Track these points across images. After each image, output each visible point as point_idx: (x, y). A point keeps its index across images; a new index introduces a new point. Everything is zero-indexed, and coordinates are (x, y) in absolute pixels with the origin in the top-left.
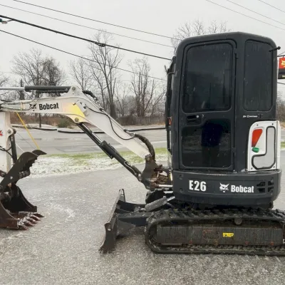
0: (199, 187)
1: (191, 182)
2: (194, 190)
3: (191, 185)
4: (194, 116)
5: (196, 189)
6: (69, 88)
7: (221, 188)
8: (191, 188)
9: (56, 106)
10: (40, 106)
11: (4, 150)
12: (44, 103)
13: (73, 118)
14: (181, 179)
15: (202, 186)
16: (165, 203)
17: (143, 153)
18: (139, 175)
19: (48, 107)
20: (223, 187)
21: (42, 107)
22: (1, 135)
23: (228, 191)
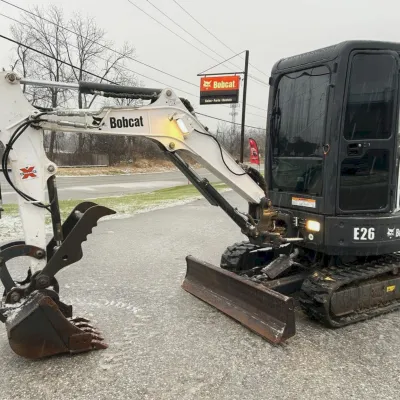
0: (366, 236)
1: (356, 229)
2: (360, 240)
3: (356, 233)
4: (355, 145)
5: (363, 238)
6: (159, 92)
7: (389, 233)
8: (356, 238)
9: (139, 122)
10: (112, 121)
11: (40, 205)
12: (118, 116)
13: (166, 143)
14: (342, 227)
15: (370, 234)
16: (291, 263)
17: (257, 194)
18: (252, 227)
19: (125, 123)
20: (390, 232)
21: (114, 123)
22: (33, 175)
23: (394, 237)
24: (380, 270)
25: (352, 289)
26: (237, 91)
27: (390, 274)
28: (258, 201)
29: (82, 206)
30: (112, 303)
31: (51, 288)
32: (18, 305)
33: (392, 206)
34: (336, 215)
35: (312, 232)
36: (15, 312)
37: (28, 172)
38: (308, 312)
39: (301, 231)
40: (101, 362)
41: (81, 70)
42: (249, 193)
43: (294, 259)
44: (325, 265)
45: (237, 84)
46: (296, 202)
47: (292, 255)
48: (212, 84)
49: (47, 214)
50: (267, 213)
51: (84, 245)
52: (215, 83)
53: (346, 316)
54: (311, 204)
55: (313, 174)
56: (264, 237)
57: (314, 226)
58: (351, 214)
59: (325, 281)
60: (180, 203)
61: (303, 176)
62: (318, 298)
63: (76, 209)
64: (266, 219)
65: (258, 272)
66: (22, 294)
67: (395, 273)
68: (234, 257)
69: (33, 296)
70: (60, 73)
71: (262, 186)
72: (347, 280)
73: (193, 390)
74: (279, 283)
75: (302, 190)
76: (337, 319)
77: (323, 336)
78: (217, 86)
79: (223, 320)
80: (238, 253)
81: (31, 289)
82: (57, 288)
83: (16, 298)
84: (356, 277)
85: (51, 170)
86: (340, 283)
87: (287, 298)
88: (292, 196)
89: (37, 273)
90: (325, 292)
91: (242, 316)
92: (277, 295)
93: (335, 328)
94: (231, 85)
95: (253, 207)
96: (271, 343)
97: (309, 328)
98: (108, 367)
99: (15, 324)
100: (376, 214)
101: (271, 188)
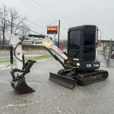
1: (87, 65)
3: (87, 66)
4: (87, 47)
5: (89, 67)
6: (45, 36)
8: (87, 67)
9: (41, 43)
10: (36, 42)
12: (37, 41)
13: (47, 47)
14: (84, 64)
15: (90, 66)
16: (74, 73)
17: (66, 58)
18: (65, 65)
19: (38, 43)
20: (94, 65)
21: (36, 43)
22: (20, 54)
23: (95, 66)
24: (92, 73)
25: (87, 78)
26: (57, 31)
27: (94, 74)
28: (66, 59)
29: (29, 61)
30: (33, 83)
31: (23, 79)
32: (17, 82)
33: (95, 60)
34: (83, 62)
35: (78, 66)
36: (16, 84)
37: (19, 54)
38: (78, 83)
39: (76, 66)
40: (35, 94)
41: (12, 23)
42: (64, 58)
43: (74, 72)
44: (81, 73)
45: (57, 29)
46: (74, 59)
47: (74, 71)
48: (50, 29)
49: (22, 63)
50: (68, 62)
51: (30, 69)
52: (51, 29)
53: (86, 83)
54: (78, 60)
55: (78, 53)
56: (68, 67)
57: (78, 64)
58: (86, 62)
59: (81, 76)
60: (43, 61)
61: (76, 53)
62: (80, 79)
63: (27, 61)
64: (68, 63)
65: (67, 75)
66: (17, 80)
67: (96, 74)
68: (61, 72)
69: (20, 80)
70: (5, 23)
71: (67, 56)
72: (86, 75)
73: (56, 97)
74: (71, 77)
75: (75, 57)
76: (84, 84)
77: (81, 87)
78: (52, 29)
79: (59, 86)
80: (61, 71)
81: (19, 79)
82: (24, 78)
83: (16, 81)
84: (87, 75)
85: (23, 53)
86: (84, 76)
87: (73, 79)
88: (73, 58)
89: (20, 75)
90: (81, 78)
91: (64, 84)
92: (71, 79)
93: (83, 86)
94: (55, 29)
95: (65, 61)
96: (70, 89)
97: (78, 86)
98: (37, 94)
99: (17, 86)
100: (91, 61)
101: (69, 56)
